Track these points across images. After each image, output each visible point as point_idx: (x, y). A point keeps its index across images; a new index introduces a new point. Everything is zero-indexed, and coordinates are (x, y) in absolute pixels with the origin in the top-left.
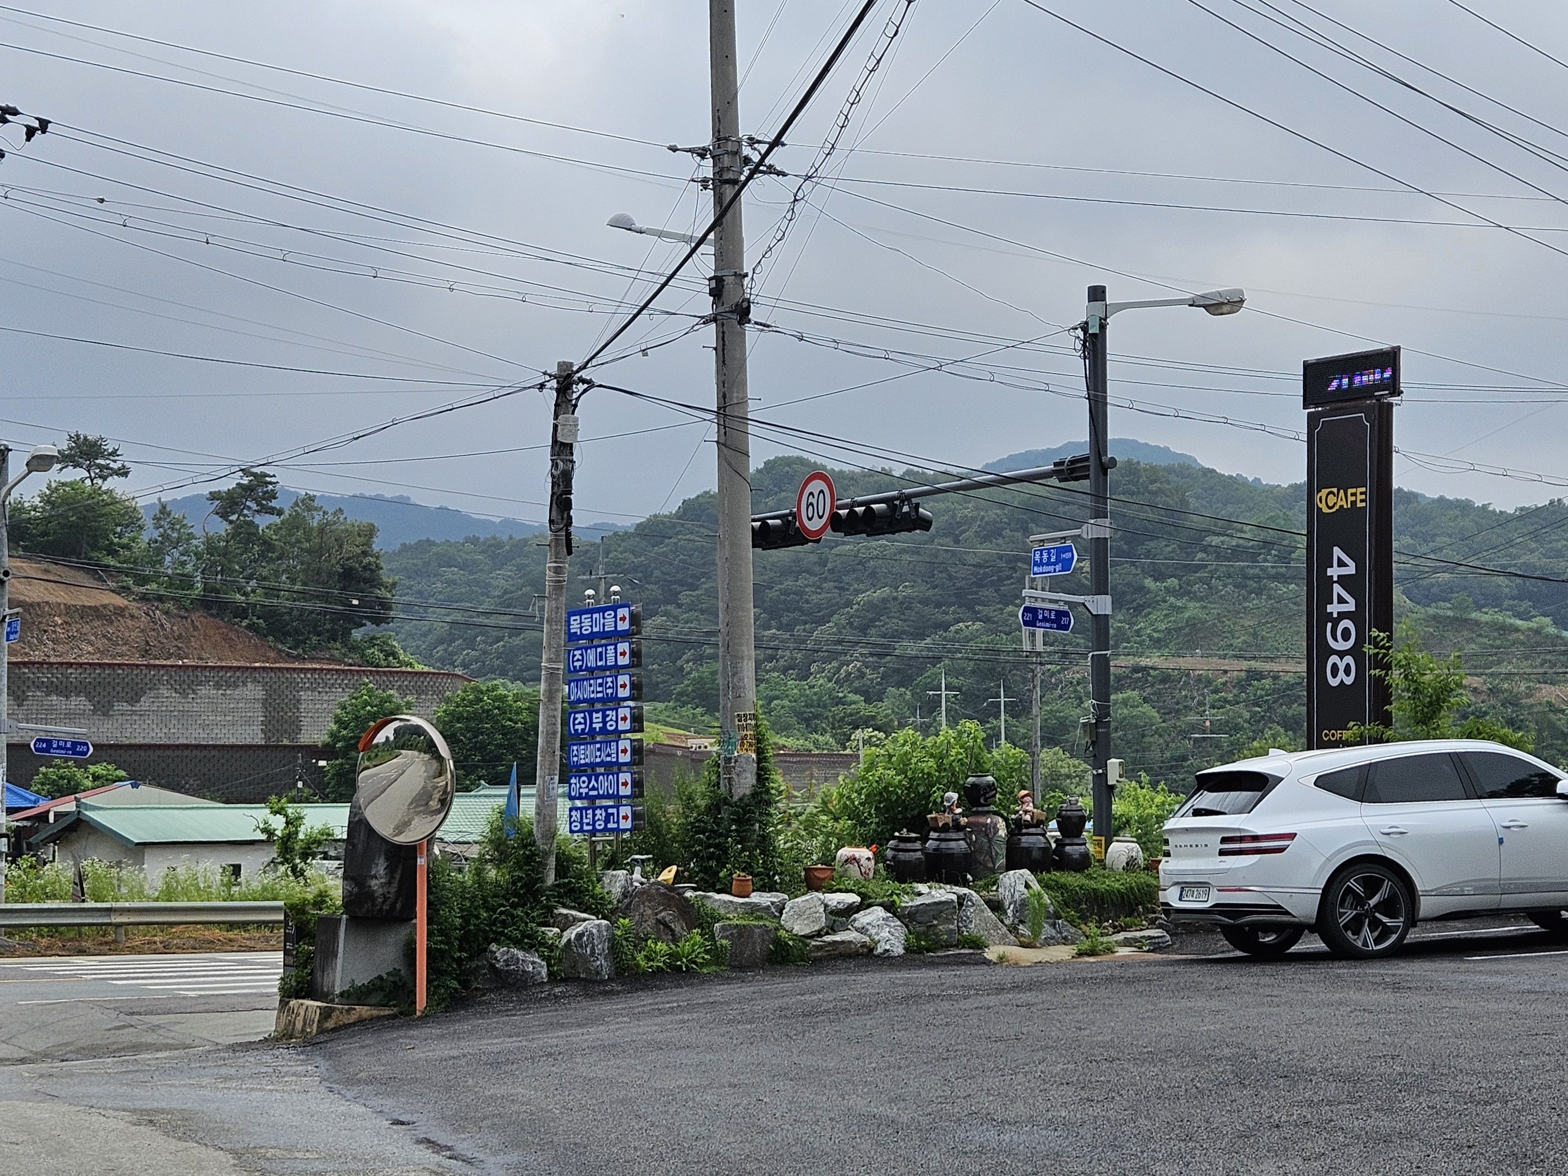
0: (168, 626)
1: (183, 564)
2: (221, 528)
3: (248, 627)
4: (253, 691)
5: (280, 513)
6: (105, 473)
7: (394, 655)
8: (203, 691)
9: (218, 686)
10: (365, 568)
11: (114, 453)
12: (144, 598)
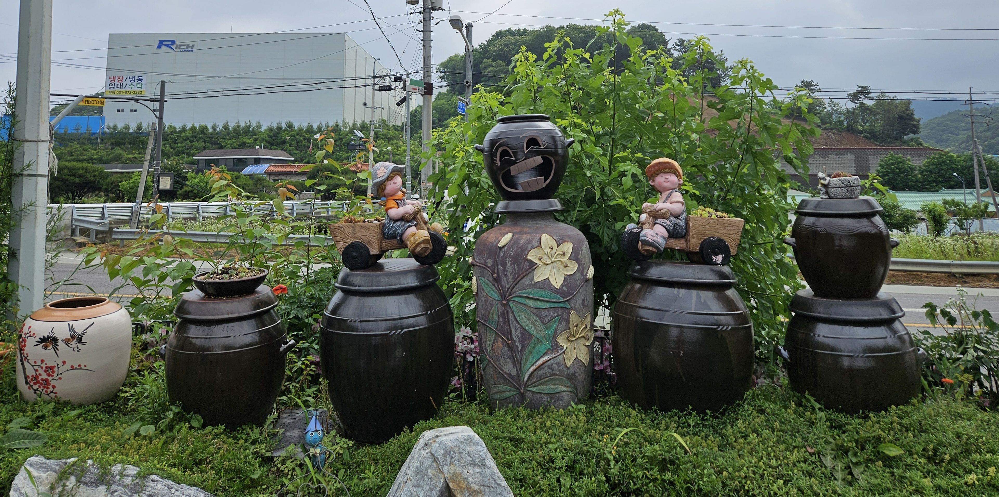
0: (834, 137)
1: (839, 118)
2: (851, 106)
3: (864, 137)
4: (850, 156)
5: (873, 99)
6: (813, 91)
7: (921, 144)
8: (831, 157)
9: (837, 155)
10: (908, 115)
11: (816, 85)
12: (825, 129)
